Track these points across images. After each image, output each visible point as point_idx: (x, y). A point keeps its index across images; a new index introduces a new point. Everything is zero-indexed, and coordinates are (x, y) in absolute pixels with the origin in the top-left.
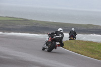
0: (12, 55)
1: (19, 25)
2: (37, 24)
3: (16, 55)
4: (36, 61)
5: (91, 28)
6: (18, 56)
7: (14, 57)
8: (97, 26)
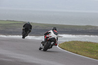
0: (14, 57)
1: (19, 28)
2: (37, 27)
3: (17, 57)
4: (37, 62)
5: (90, 29)
6: (19, 58)
7: (15, 59)
8: (96, 27)
